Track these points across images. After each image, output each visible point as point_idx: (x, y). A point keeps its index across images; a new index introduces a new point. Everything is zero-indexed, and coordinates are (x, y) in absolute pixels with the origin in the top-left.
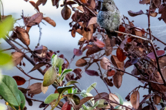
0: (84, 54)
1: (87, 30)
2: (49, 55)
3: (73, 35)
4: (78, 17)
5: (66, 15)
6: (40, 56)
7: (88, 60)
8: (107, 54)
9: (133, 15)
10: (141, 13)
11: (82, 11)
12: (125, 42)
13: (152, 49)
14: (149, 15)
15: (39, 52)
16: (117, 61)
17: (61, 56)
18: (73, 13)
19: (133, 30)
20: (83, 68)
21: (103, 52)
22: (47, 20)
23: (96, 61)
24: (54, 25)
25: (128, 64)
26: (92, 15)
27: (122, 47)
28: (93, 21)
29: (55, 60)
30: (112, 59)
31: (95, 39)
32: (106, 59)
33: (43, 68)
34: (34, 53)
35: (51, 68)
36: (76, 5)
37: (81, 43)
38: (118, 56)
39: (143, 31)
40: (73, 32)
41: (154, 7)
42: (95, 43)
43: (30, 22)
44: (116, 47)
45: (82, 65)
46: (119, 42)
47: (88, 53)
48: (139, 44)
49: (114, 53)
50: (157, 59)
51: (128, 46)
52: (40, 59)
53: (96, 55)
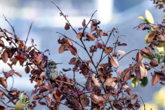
0: (38, 93)
1: (39, 79)
2: (18, 93)
3: (32, 82)
4: (34, 72)
5: (27, 70)
6: (13, 94)
7: (40, 96)
8: (51, 93)
9: (65, 71)
10: (70, 69)
11: (36, 68)
12: (61, 86)
13: (76, 90)
14: (74, 71)
15: (12, 92)
16: (56, 97)
17: (25, 94)
18: (31, 69)
19: (65, 79)
20: (37, 101)
21: (48, 92)
22: (17, 74)
23: (44, 97)
24: (21, 76)
25: (62, 99)
26: (42, 71)
27: (59, 89)
28: (43, 74)
29: (21, 96)
30: (54, 95)
31: (44, 84)
32: (50, 96)
33: (15, 101)
34: (10, 92)
35: (19, 101)
36: (33, 65)
37: (36, 87)
38: (57, 94)
39: (71, 80)
40: (32, 80)
41: (77, 66)
42: (44, 86)
43: (7, 75)
44: (56, 88)
45: (37, 99)
46: (57, 86)
47: (40, 92)
48: (69, 87)
49: (55, 92)
50: (79, 96)
51: (62, 88)
52: (13, 96)
53: (44, 93)
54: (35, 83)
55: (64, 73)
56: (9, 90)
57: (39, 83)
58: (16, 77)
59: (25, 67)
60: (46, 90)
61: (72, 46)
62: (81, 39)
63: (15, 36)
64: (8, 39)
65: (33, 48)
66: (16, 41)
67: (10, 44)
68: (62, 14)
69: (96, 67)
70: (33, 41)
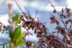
0: (40, 43)
1: (41, 36)
2: (31, 43)
3: (37, 38)
4: (39, 33)
5: (35, 32)
6: (29, 43)
7: (41, 44)
8: (46, 43)
10: (56, 32)
11: (40, 31)
12: (51, 40)
13: (59, 42)
14: (58, 33)
15: (28, 42)
16: (49, 45)
17: (34, 44)
18: (37, 32)
19: (53, 37)
20: (40, 47)
21: (45, 42)
23: (43, 45)
24: (32, 35)
25: (52, 46)
26: (42, 33)
27: (51, 41)
28: (43, 34)
30: (48, 44)
31: (43, 39)
32: (46, 44)
33: (29, 47)
34: (27, 43)
35: (31, 47)
36: (38, 30)
37: (39, 40)
38: (49, 44)
39: (56, 37)
40: (37, 37)
41: (59, 30)
42: (43, 40)
44: (49, 41)
45: (40, 46)
46: (50, 40)
47: (41, 43)
48: (55, 40)
49: (48, 43)
50: (60, 44)
51: (52, 41)
52: (28, 44)
53: (43, 43)
54: (39, 38)
55: (53, 33)
56: (26, 41)
57: (41, 38)
58: (30, 35)
59: (34, 31)
60: (44, 42)
61: (57, 21)
62: (61, 17)
63: (30, 16)
64: (26, 17)
65: (38, 22)
66: (30, 18)
67: (27, 19)
68: (52, 5)
69: (68, 31)
70: (38, 18)
